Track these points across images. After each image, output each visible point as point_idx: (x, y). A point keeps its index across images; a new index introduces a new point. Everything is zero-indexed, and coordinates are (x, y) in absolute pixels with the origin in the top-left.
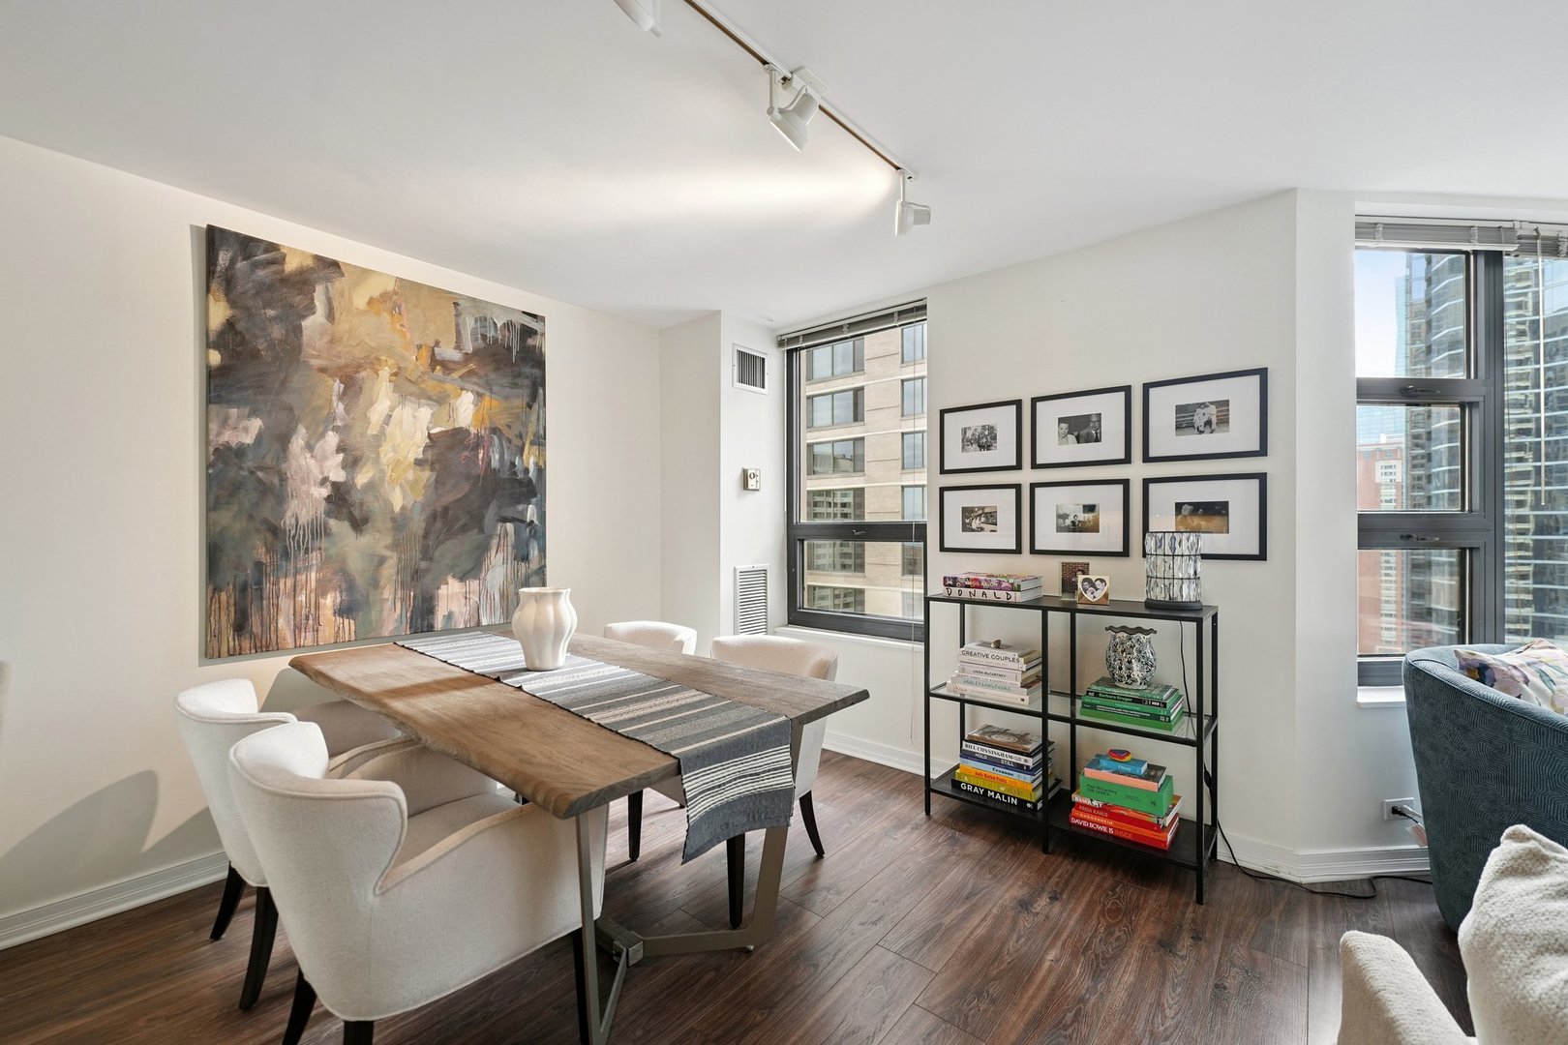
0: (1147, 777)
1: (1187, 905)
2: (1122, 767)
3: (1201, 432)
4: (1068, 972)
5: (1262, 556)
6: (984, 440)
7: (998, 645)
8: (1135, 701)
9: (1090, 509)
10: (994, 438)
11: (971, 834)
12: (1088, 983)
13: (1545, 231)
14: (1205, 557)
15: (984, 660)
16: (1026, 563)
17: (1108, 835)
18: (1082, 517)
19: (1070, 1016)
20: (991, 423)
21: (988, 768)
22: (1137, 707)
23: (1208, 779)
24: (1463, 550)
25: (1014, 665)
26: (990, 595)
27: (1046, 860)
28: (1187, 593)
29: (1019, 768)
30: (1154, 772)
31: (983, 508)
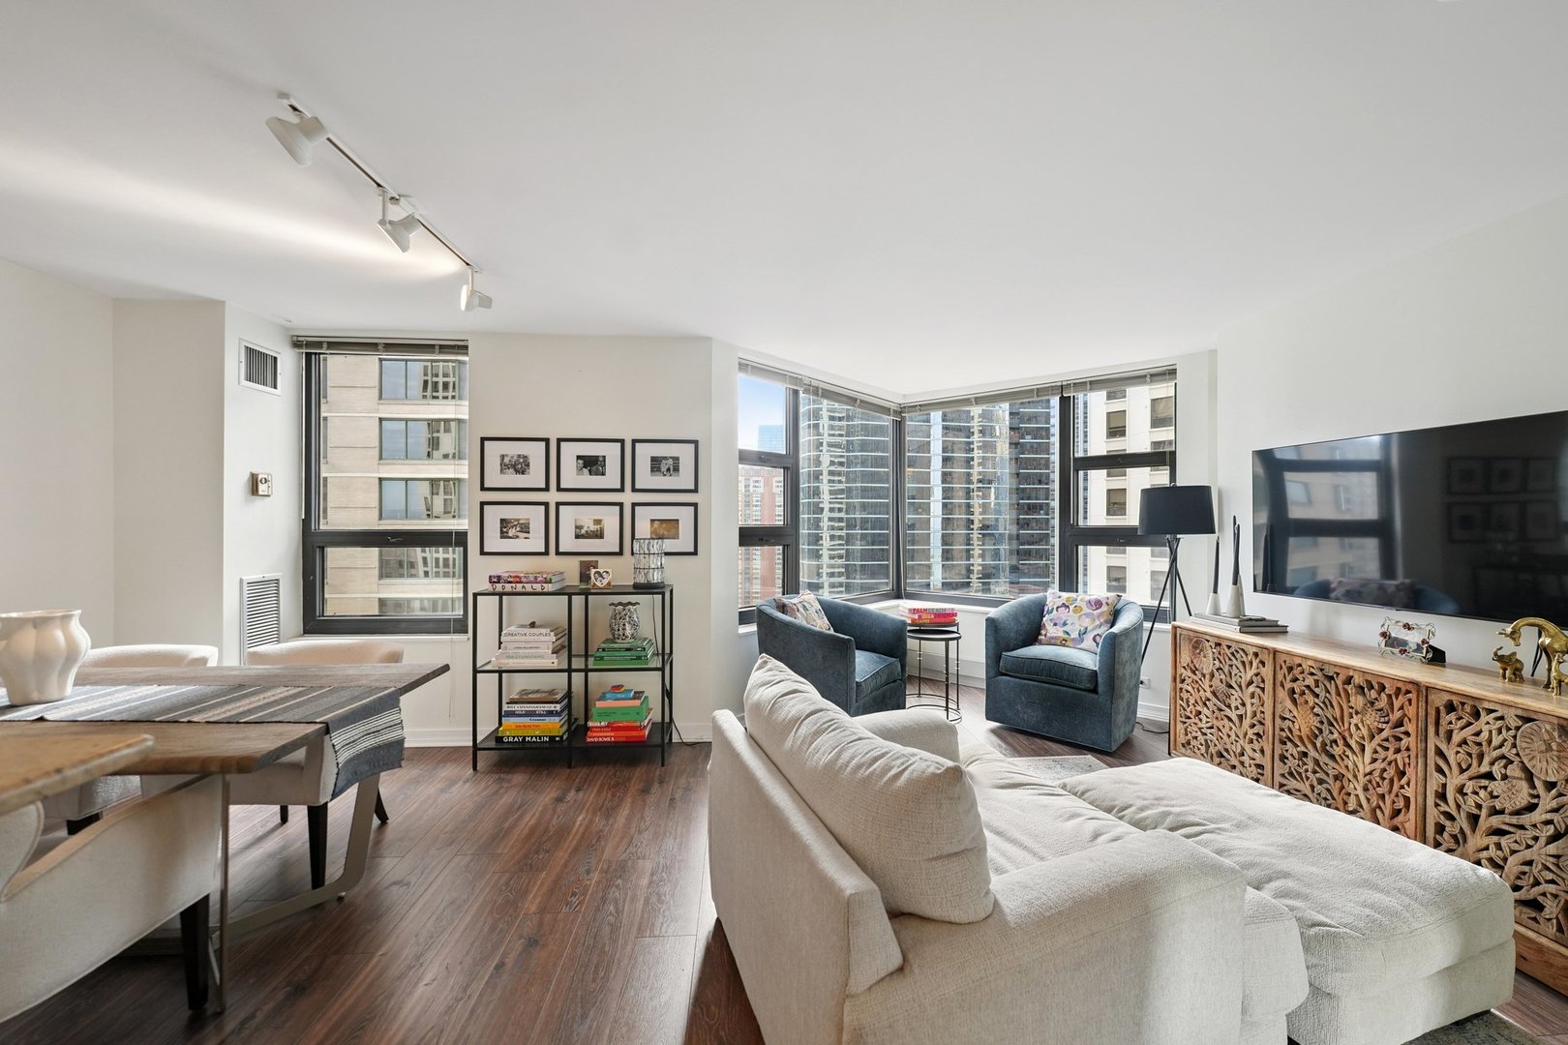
0: (634, 698)
1: (656, 769)
2: (619, 696)
3: (665, 475)
4: (591, 821)
5: (695, 553)
6: (520, 466)
7: (533, 625)
8: (628, 650)
9: (598, 522)
10: (528, 465)
11: (513, 773)
12: (604, 822)
13: (814, 383)
14: (667, 554)
15: (523, 638)
16: (552, 563)
17: (611, 742)
18: (593, 528)
19: (594, 841)
20: (525, 454)
21: (526, 720)
22: (629, 653)
23: (667, 693)
24: (784, 546)
25: (547, 638)
26: (528, 588)
27: (570, 773)
28: (656, 577)
29: (550, 713)
30: (638, 695)
31: (518, 520)
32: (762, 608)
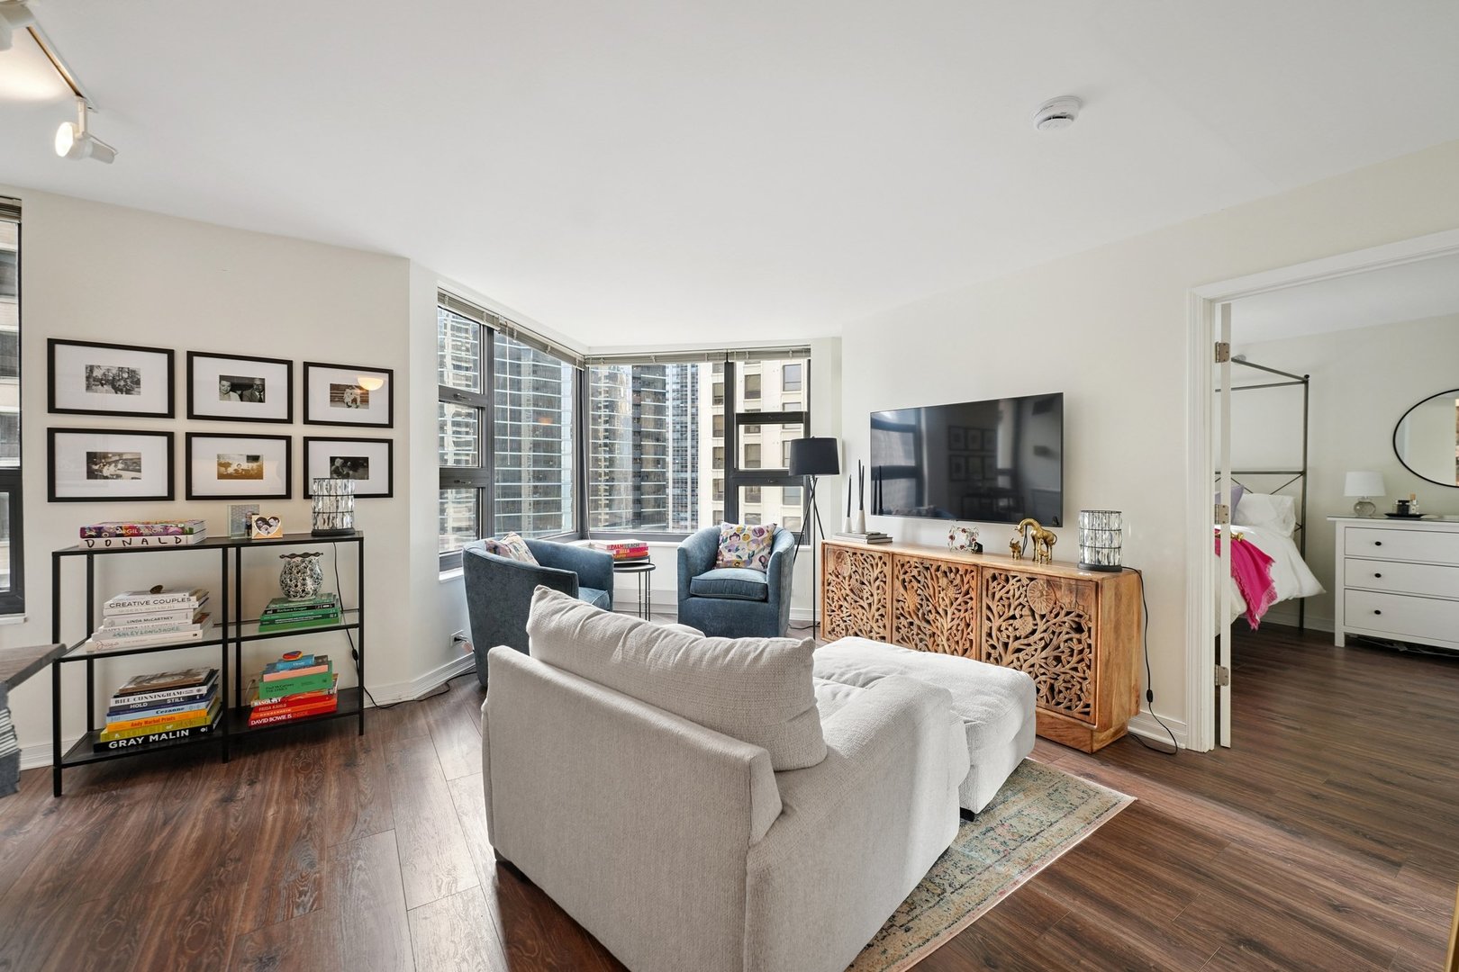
0: (318, 664)
1: (354, 739)
2: (296, 664)
3: (349, 407)
4: (289, 812)
5: (390, 495)
6: (122, 383)
7: (157, 590)
8: (309, 608)
9: (254, 458)
10: (138, 383)
12: (307, 809)
14: (356, 496)
15: (144, 608)
16: (181, 510)
17: (287, 720)
18: (246, 465)
21: (151, 714)
22: (311, 612)
23: (358, 656)
24: (479, 488)
25: (185, 605)
26: (153, 541)
27: (229, 766)
28: (346, 522)
29: (192, 699)
30: (321, 660)
31: (120, 455)
32: (471, 551)
